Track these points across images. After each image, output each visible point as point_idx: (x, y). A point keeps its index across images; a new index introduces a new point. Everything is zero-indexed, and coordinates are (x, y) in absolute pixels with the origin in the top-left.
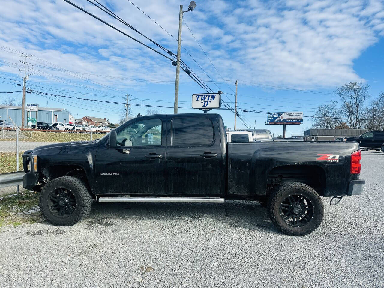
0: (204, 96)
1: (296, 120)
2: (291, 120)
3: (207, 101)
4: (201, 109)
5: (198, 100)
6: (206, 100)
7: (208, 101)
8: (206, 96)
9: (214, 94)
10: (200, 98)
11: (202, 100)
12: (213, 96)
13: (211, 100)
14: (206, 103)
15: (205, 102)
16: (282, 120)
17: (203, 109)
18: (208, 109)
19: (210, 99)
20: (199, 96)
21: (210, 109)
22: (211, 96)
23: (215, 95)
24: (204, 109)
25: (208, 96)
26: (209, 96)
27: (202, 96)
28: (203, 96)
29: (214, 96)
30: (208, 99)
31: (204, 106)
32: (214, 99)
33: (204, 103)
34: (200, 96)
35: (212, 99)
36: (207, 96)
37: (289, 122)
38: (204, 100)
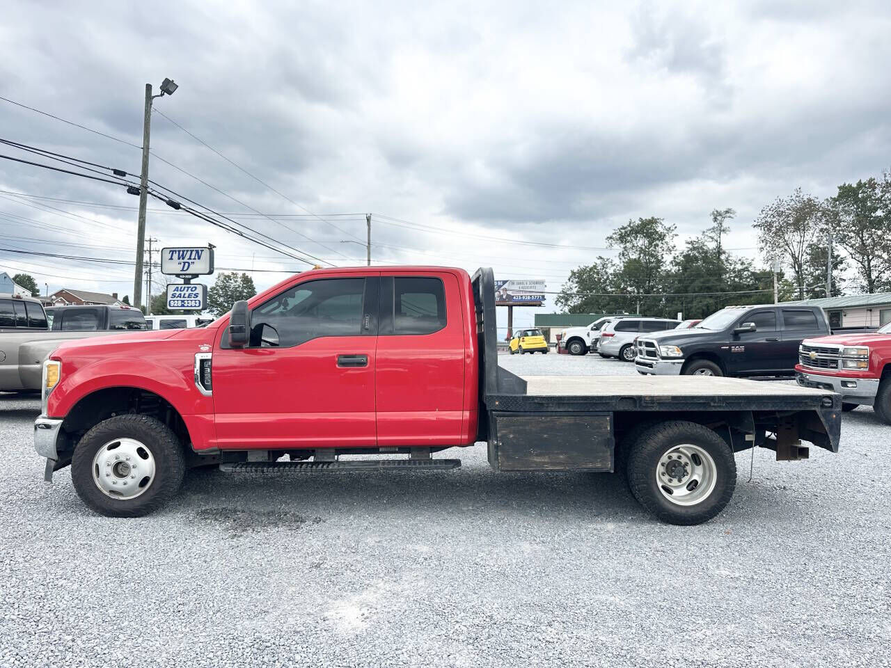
0: (183, 251)
1: (531, 296)
2: (522, 296)
3: (188, 261)
4: (178, 275)
5: (171, 259)
6: (186, 260)
7: (190, 261)
8: (185, 252)
9: (199, 249)
10: (175, 256)
11: (179, 259)
12: (197, 252)
13: (195, 259)
14: (187, 264)
15: (185, 263)
16: (504, 297)
17: (181, 276)
18: (190, 277)
19: (193, 257)
20: (173, 251)
21: (196, 276)
22: (194, 253)
23: (202, 251)
24: (184, 276)
25: (189, 253)
26: (192, 251)
27: (179, 251)
28: (181, 253)
29: (200, 252)
30: (190, 259)
31: (183, 270)
32: (199, 258)
33: (182, 264)
34: (176, 251)
35: (197, 257)
36: (187, 251)
37: (519, 301)
38: (183, 259)
